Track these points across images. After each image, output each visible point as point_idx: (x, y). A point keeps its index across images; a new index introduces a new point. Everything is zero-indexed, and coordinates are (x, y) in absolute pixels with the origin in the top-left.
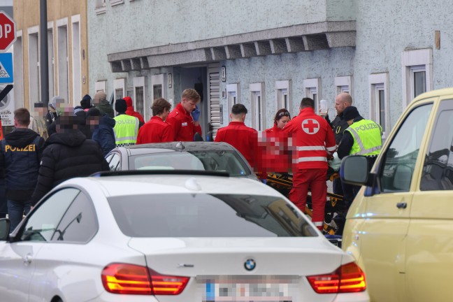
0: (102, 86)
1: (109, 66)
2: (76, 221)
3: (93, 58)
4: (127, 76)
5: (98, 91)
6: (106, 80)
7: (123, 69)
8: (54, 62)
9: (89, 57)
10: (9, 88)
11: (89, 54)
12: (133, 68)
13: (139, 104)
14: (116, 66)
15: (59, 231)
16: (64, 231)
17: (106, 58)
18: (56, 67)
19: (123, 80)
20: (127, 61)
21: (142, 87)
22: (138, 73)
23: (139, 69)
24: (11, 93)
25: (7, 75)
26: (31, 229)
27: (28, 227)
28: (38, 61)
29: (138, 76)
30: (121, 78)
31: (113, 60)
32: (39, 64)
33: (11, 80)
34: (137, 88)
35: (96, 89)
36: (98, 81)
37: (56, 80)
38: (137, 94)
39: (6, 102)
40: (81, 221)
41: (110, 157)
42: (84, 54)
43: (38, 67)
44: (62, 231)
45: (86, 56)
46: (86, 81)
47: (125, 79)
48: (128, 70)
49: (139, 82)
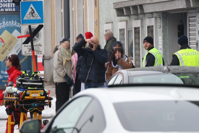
0: (109, 27)
1: (114, 11)
2: (89, 121)
4: (128, 20)
5: (106, 31)
6: (112, 23)
7: (125, 14)
8: (73, 9)
9: (100, 5)
10: (41, 27)
11: (100, 3)
12: (132, 14)
13: (137, 40)
14: (120, 11)
15: (77, 129)
17: (112, 6)
18: (75, 12)
19: (125, 22)
20: (128, 8)
21: (139, 28)
22: (136, 17)
23: (136, 14)
24: (42, 31)
25: (39, 18)
26: (56, 127)
27: (54, 126)
28: (62, 8)
29: (136, 19)
30: (124, 21)
31: (118, 7)
32: (62, 11)
33: (42, 21)
34: (135, 28)
35: (105, 29)
36: (107, 23)
37: (75, 22)
38: (135, 33)
39: (38, 37)
40: (94, 120)
41: (115, 77)
43: (62, 13)
44: (79, 128)
45: (97, 4)
46: (97, 23)
47: (127, 21)
48: (129, 15)
49: (136, 23)
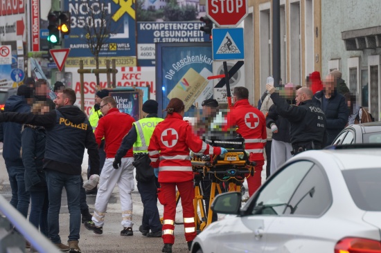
0: (335, 64)
1: (342, 44)
2: (309, 195)
3: (326, 36)
4: (362, 55)
5: (331, 70)
6: (340, 59)
7: (358, 47)
8: (286, 40)
9: (322, 35)
10: (240, 64)
11: (322, 32)
12: (367, 47)
13: (374, 84)
14: (351, 43)
15: (291, 206)
16: (296, 207)
17: (340, 36)
18: (288, 44)
19: (357, 59)
20: (361, 39)
21: (377, 66)
22: (373, 51)
23: (374, 48)
24: (242, 69)
25: (238, 51)
26: (261, 204)
27: (258, 202)
29: (373, 54)
30: (356, 56)
31: (347, 37)
32: (270, 42)
33: (241, 56)
34: (372, 67)
35: (329, 68)
36: (332, 59)
37: (288, 58)
38: (372, 73)
39: (236, 78)
40: (314, 195)
41: (343, 135)
42: (318, 32)
43: (269, 45)
44: (293, 206)
45: (319, 33)
46: (319, 59)
47: (360, 57)
48: (363, 49)
49: (373, 60)
